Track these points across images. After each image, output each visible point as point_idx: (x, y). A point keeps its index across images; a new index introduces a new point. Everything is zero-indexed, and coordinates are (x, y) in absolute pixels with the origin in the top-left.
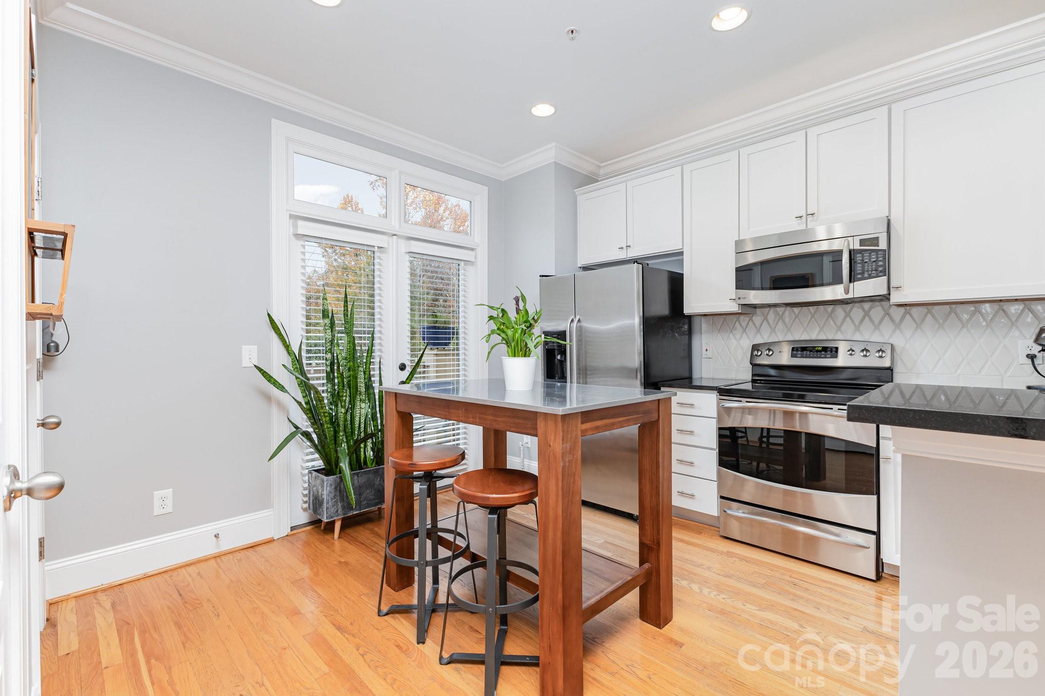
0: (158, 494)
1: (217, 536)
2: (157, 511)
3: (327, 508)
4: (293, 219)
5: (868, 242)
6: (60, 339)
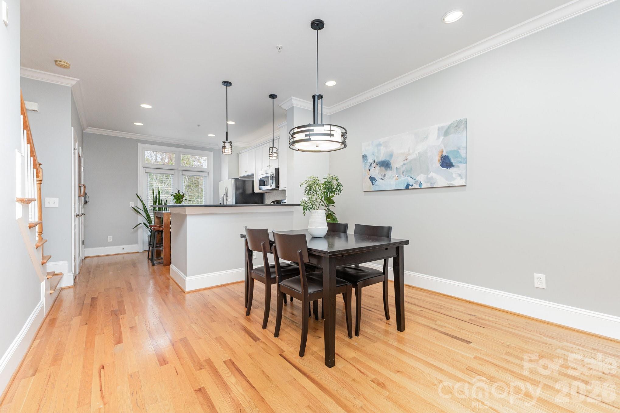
0: (109, 237)
1: (123, 249)
2: (109, 241)
4: (144, 168)
5: (273, 174)
6: (87, 200)
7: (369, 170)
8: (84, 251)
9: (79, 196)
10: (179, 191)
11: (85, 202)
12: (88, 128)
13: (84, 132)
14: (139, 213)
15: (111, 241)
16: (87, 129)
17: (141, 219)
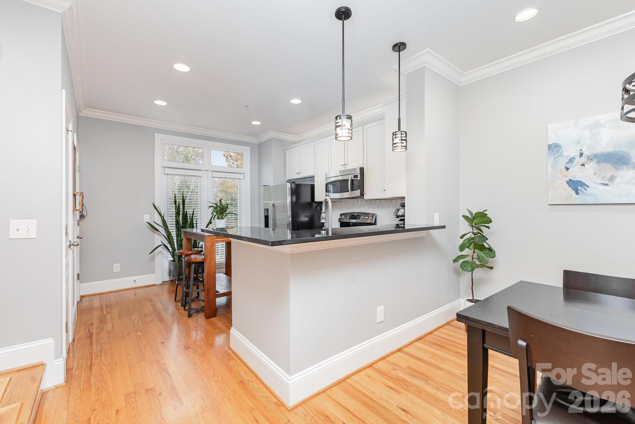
0: (115, 265)
1: (135, 281)
2: (115, 271)
3: (173, 273)
4: (164, 168)
5: (356, 176)
6: (84, 213)
7: (567, 169)
8: (80, 287)
9: (74, 211)
10: (220, 201)
11: (81, 217)
12: (85, 109)
13: (79, 114)
14: (157, 230)
15: (118, 270)
16: (84, 111)
17: (159, 239)
